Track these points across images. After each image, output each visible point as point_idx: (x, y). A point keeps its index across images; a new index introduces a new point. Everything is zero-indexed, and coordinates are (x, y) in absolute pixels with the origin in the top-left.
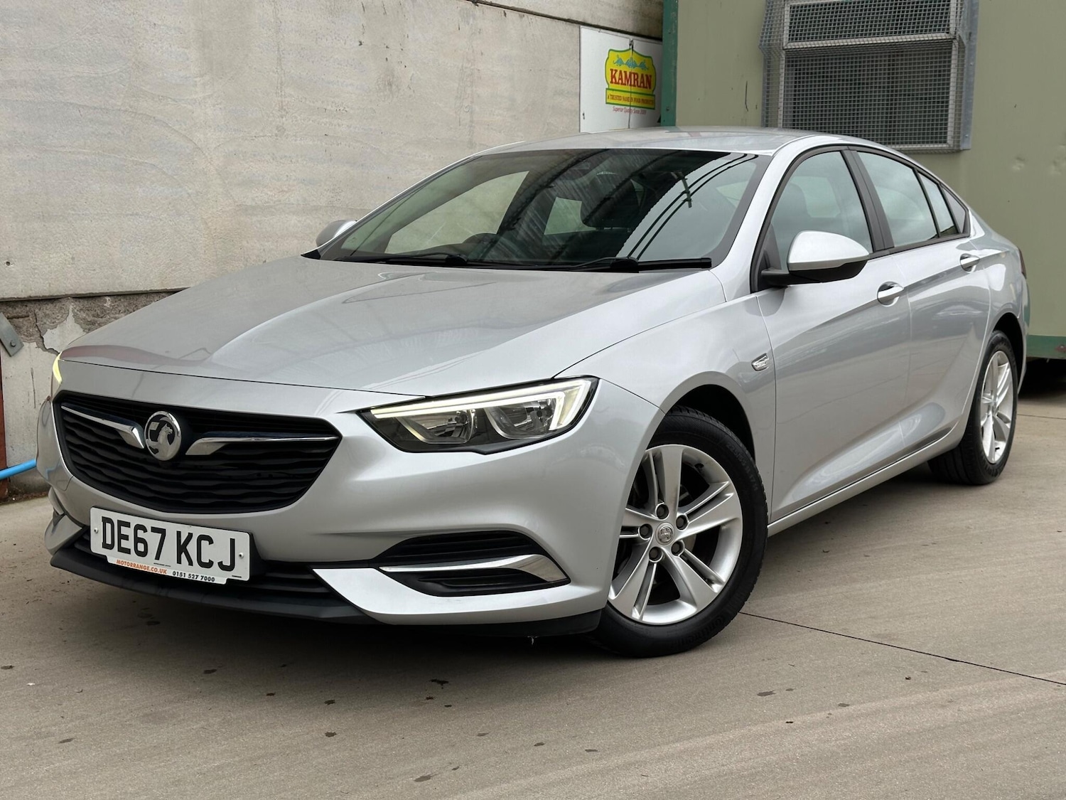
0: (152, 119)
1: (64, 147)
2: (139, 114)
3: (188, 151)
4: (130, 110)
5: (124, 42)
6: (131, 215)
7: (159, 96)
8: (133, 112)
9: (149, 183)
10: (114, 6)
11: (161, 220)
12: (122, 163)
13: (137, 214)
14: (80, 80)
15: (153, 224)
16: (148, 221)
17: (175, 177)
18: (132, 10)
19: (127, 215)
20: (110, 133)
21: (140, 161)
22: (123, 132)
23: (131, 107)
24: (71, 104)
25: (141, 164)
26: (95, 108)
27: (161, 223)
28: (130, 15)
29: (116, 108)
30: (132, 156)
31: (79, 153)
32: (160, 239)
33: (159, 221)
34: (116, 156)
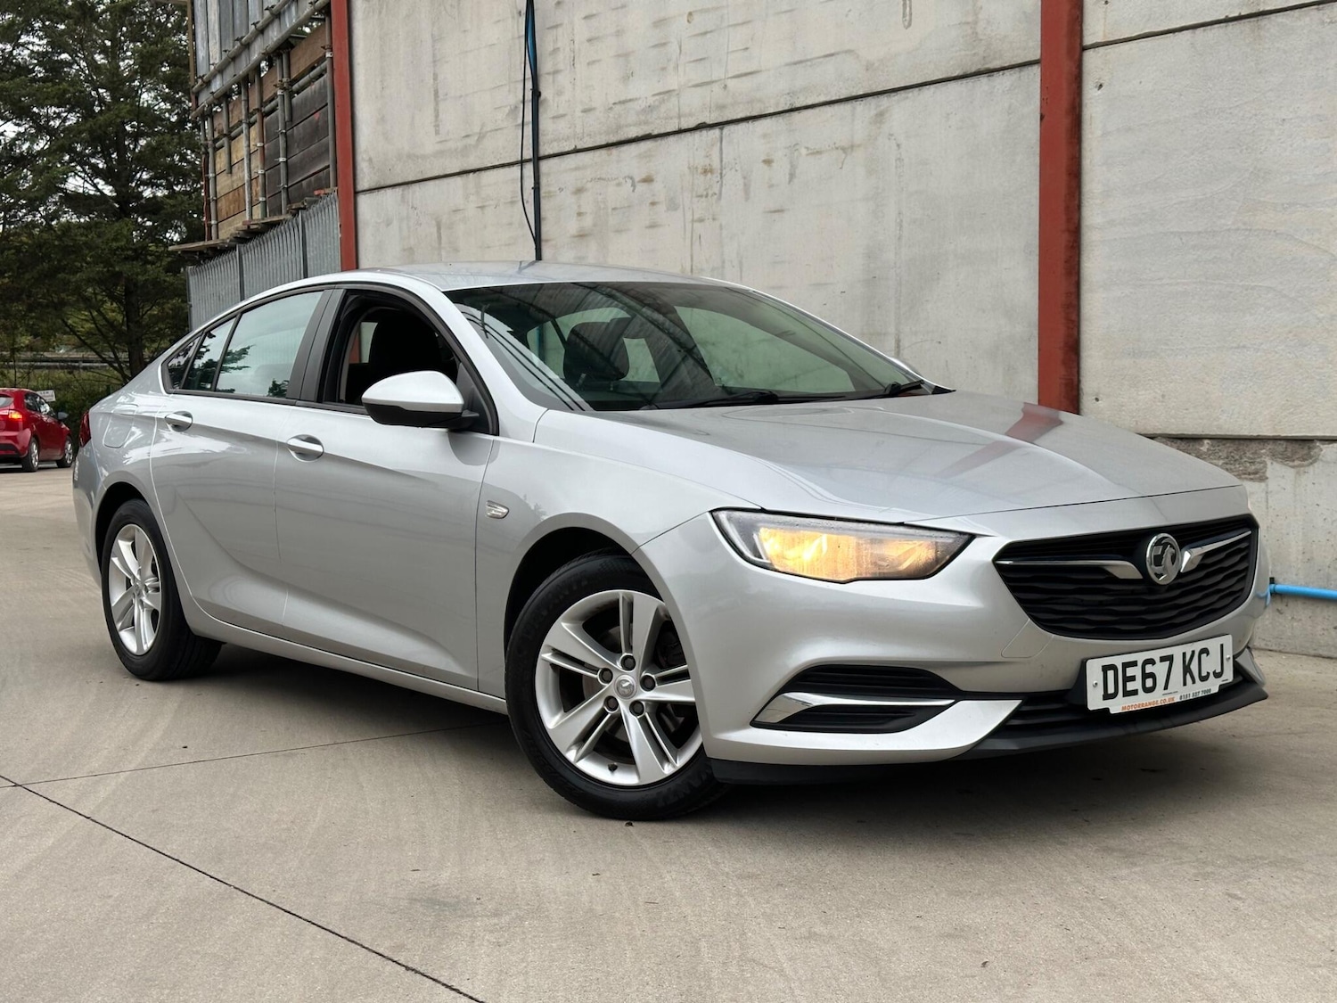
0: (1272, 233)
1: (1160, 279)
2: (1255, 231)
3: (1321, 265)
4: (1243, 227)
5: (1241, 152)
6: (1236, 348)
7: (1283, 205)
8: (1246, 230)
9: (1263, 309)
10: (1231, 113)
11: (1276, 353)
12: (1228, 289)
13: (1244, 347)
14: (1183, 205)
15: (1264, 358)
16: (1259, 354)
17: (1300, 299)
18: (1253, 112)
19: (1232, 348)
20: (1215, 257)
21: (1253, 284)
22: (1232, 255)
23: (1245, 224)
24: (1172, 233)
25: (1253, 288)
26: (1199, 233)
27: (1277, 356)
28: (1251, 118)
29: (1225, 228)
30: (1241, 281)
31: (1178, 284)
32: (1275, 376)
33: (1273, 353)
34: (1222, 282)
